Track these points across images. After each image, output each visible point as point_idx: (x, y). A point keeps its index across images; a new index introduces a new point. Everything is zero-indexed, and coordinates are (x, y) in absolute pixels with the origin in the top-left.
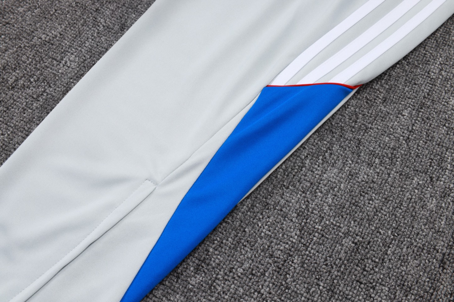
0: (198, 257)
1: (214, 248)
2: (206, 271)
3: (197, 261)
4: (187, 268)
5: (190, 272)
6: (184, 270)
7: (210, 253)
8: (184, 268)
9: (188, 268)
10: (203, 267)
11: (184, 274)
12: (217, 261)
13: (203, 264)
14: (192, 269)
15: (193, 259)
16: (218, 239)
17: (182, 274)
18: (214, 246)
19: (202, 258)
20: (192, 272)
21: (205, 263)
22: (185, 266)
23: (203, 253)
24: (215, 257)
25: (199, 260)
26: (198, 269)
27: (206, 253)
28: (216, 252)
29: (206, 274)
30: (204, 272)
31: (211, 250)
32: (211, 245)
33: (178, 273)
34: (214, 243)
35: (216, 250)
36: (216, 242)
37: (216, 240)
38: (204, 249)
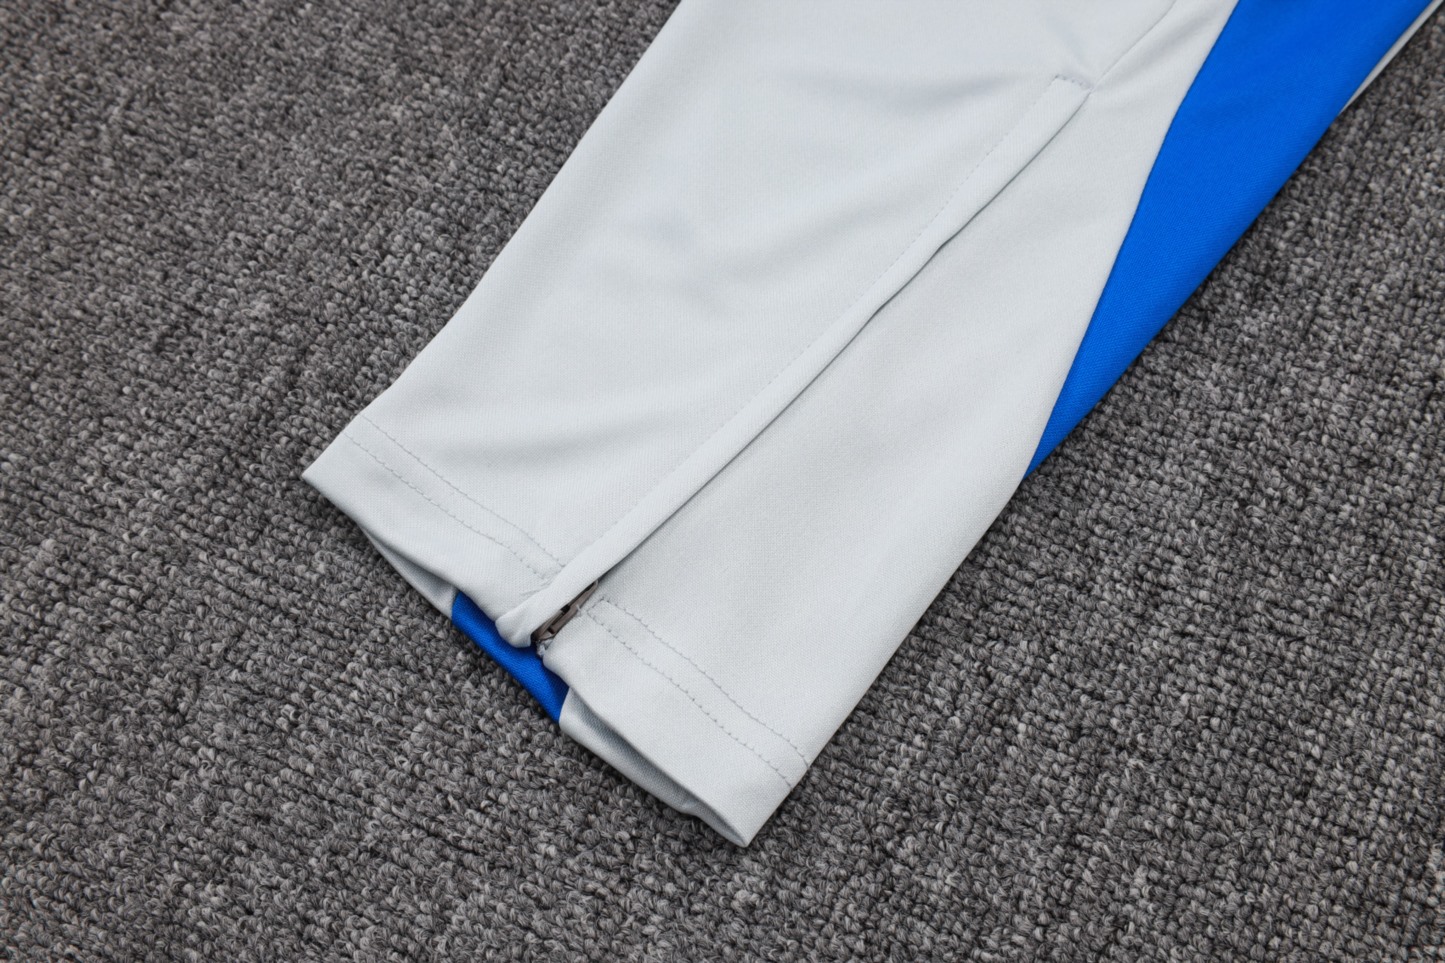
0: (1249, 267)
1: (1289, 240)
2: (1280, 297)
3: (1248, 276)
4: (1224, 295)
5: (1236, 305)
6: (1218, 300)
7: (1280, 254)
8: (1215, 294)
9: (1228, 293)
10: (1269, 289)
11: (1221, 308)
12: (1307, 270)
13: (1268, 282)
14: (1239, 296)
15: (1237, 272)
16: (1297, 215)
17: (1215, 311)
18: (1287, 234)
19: (1262, 268)
20: (1242, 303)
21: (1273, 279)
22: (1218, 291)
23: (1262, 254)
24: (1298, 261)
25: (1254, 273)
26: (1256, 294)
27: (1268, 252)
28: (1299, 250)
29: (1282, 306)
30: (1276, 300)
31: (1282, 245)
32: (1279, 232)
33: (1200, 310)
34: (1286, 228)
35: (1297, 244)
36: (1291, 224)
37: (1291, 218)
38: (1263, 244)
